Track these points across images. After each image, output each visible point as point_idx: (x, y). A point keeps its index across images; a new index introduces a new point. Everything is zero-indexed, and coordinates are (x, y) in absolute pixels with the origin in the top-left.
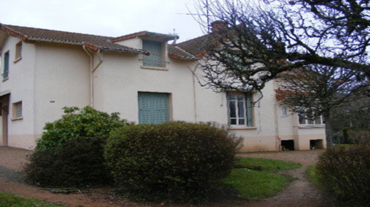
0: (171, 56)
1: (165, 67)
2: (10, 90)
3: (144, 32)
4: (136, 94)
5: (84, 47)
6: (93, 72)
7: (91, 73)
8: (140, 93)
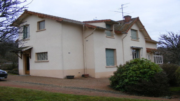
0: (115, 32)
1: (114, 37)
2: (32, 46)
3: (109, 20)
4: (105, 50)
5: (84, 26)
6: (85, 38)
7: (84, 38)
8: (107, 49)
